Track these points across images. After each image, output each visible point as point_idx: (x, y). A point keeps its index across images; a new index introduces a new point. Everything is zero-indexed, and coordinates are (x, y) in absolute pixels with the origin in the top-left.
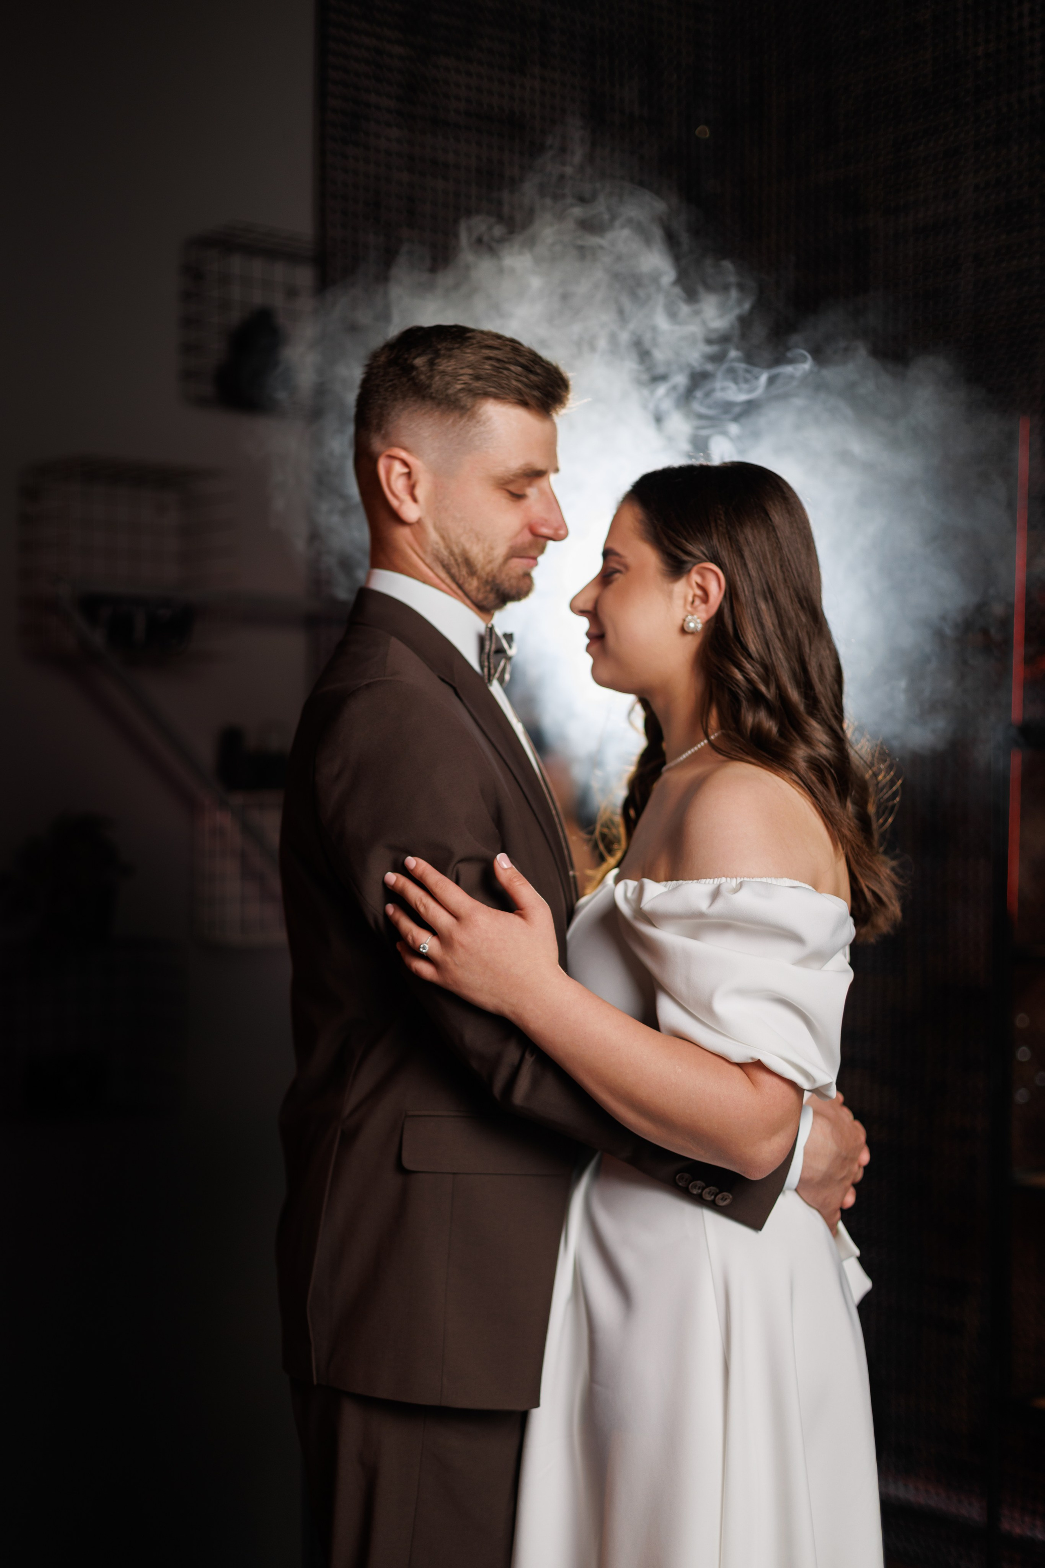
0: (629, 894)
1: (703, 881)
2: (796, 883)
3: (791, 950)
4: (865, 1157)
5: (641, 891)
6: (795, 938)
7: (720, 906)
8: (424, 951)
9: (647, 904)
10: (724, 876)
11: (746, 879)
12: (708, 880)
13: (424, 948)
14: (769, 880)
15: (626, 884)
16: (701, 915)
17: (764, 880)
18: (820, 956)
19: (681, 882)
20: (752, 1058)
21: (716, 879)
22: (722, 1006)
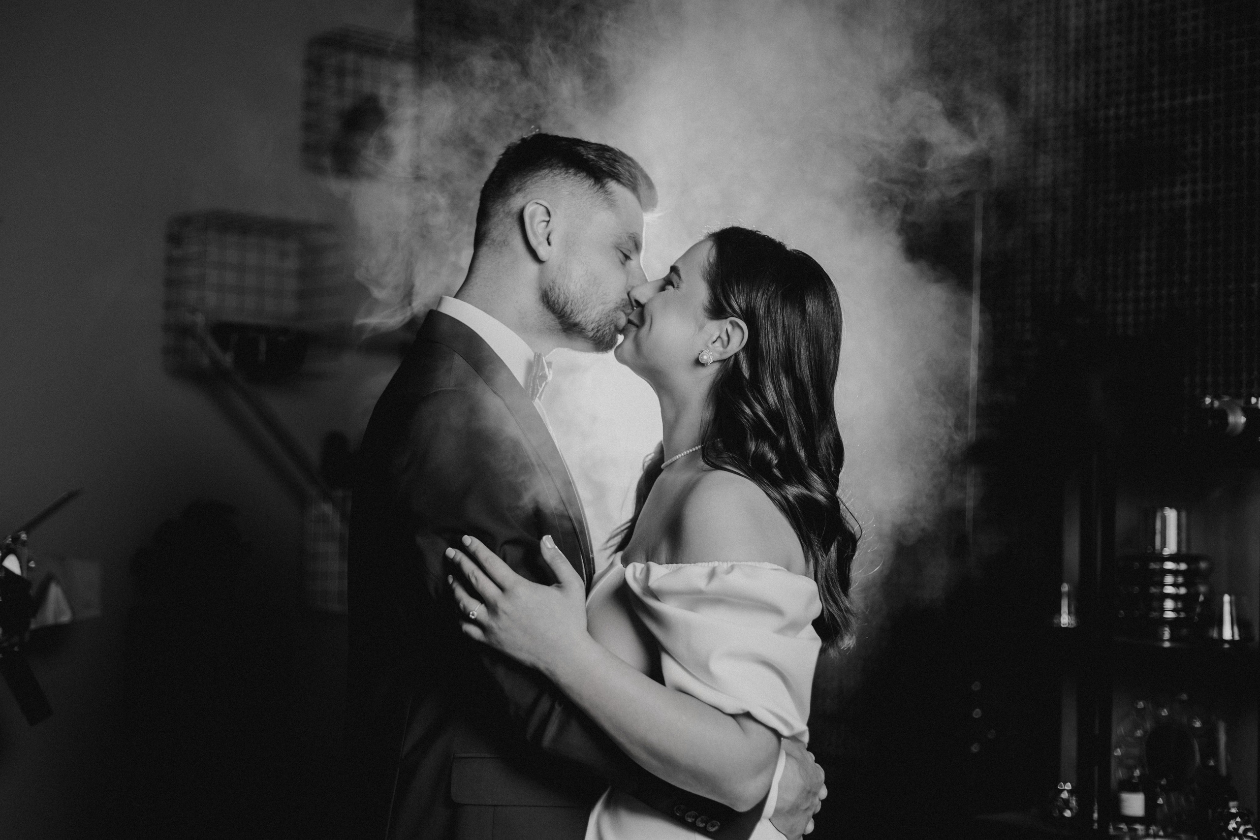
0: (638, 575)
1: (700, 564)
2: (776, 567)
3: (774, 621)
4: (824, 793)
5: (648, 571)
6: (776, 611)
7: (715, 585)
8: (473, 617)
9: (653, 583)
10: (717, 561)
11: (734, 563)
12: (704, 563)
13: (473, 615)
14: (753, 564)
15: (635, 566)
16: (700, 592)
17: (750, 563)
18: (794, 626)
19: (680, 565)
20: (743, 710)
21: (710, 563)
22: (718, 666)
